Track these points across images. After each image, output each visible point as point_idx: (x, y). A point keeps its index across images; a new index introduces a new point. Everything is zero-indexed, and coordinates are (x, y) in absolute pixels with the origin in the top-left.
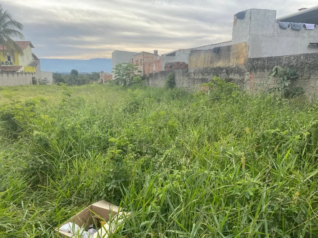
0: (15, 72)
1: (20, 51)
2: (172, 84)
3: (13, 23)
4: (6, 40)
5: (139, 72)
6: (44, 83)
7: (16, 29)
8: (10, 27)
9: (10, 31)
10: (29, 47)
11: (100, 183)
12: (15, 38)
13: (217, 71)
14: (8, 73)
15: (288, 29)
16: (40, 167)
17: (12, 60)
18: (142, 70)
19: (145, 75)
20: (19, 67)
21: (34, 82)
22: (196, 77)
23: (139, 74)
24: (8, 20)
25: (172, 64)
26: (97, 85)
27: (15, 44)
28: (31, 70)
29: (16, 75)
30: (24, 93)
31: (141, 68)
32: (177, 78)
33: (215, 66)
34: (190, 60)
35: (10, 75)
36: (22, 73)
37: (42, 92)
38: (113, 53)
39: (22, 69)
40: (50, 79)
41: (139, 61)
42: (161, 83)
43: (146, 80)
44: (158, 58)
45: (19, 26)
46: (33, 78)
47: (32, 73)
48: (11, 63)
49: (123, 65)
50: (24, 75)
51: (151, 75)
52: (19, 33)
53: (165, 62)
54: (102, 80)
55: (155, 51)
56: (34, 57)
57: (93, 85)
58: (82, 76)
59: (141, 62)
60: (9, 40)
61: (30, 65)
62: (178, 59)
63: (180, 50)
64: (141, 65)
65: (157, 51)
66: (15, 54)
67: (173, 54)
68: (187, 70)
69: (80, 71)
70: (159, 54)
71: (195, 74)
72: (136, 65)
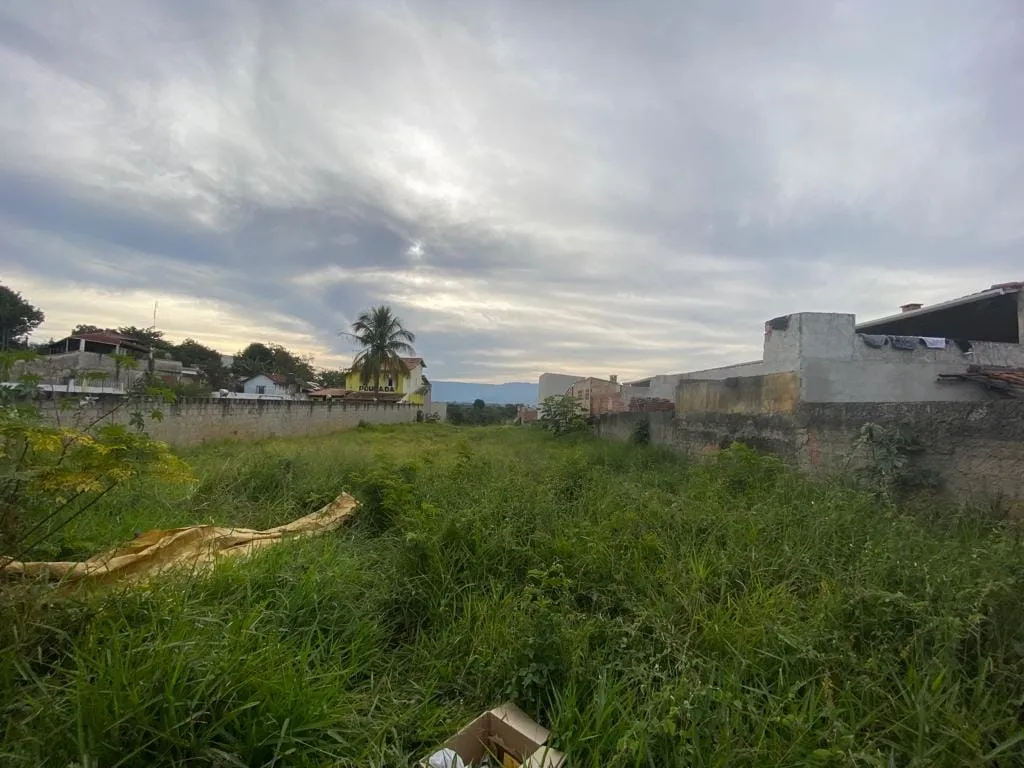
0: (394, 402)
1: (406, 373)
2: (643, 436)
3: (403, 333)
4: (390, 356)
5: (583, 410)
6: (432, 420)
7: (405, 341)
8: (400, 339)
9: (397, 345)
10: (419, 367)
11: (508, 661)
12: (402, 354)
13: (736, 421)
14: (385, 403)
15: (883, 347)
16: (409, 601)
17: (394, 386)
18: (589, 408)
19: (593, 416)
20: (402, 396)
21: (419, 418)
22: (691, 429)
23: (583, 413)
24: (396, 329)
25: (643, 400)
26: (511, 426)
27: (401, 362)
28: (417, 400)
29: (395, 407)
30: (403, 436)
31: (586, 404)
32: (653, 426)
33: (729, 412)
34: (678, 397)
35: (389, 408)
36: (404, 404)
37: (428, 434)
38: (541, 377)
39: (405, 398)
40: (443, 414)
41: (585, 392)
42: (624, 433)
43: (594, 426)
44: (618, 390)
45: (410, 337)
46: (419, 412)
47: (418, 405)
48: (392, 390)
49: (556, 398)
50: (407, 407)
51: (604, 417)
52: (409, 347)
53: (630, 396)
54: (520, 419)
55: (611, 377)
56: (424, 378)
57: (506, 426)
58: (491, 408)
59: (587, 394)
60: (395, 357)
61: (417, 393)
62: (655, 393)
63: (658, 378)
64: (587, 398)
65: (616, 377)
66: (400, 376)
67: (645, 384)
68: (674, 413)
69: (487, 402)
70: (620, 381)
71: (688, 423)
72: (579, 399)
